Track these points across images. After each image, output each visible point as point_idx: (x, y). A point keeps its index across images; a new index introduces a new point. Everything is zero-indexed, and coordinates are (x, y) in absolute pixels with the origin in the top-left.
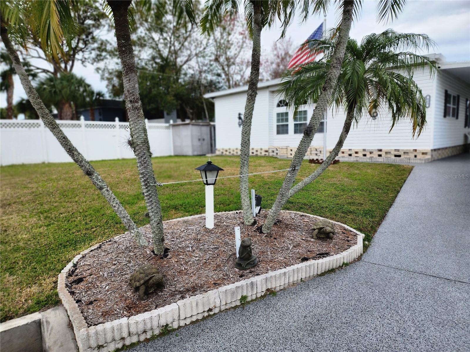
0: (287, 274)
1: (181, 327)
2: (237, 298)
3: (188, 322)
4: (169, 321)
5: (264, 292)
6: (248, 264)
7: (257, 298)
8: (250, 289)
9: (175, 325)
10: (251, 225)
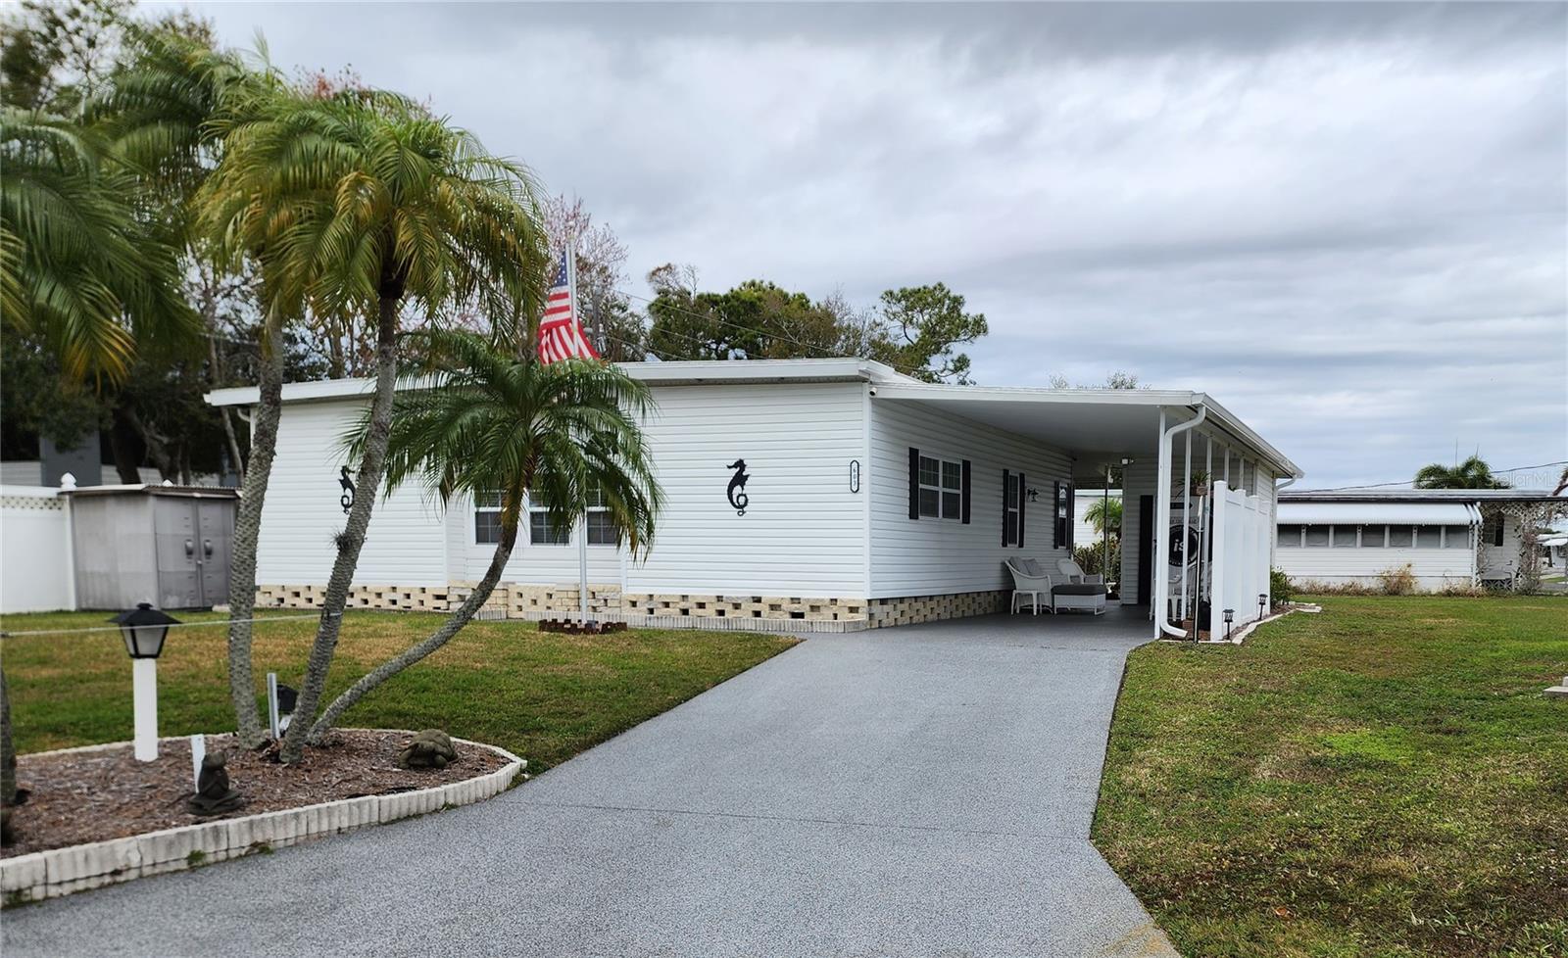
0: (303, 816)
1: (51, 898)
2: (180, 852)
3: (67, 889)
4: (26, 882)
5: (247, 849)
6: (219, 805)
7: (228, 859)
8: (210, 838)
9: (38, 893)
10: (255, 750)
